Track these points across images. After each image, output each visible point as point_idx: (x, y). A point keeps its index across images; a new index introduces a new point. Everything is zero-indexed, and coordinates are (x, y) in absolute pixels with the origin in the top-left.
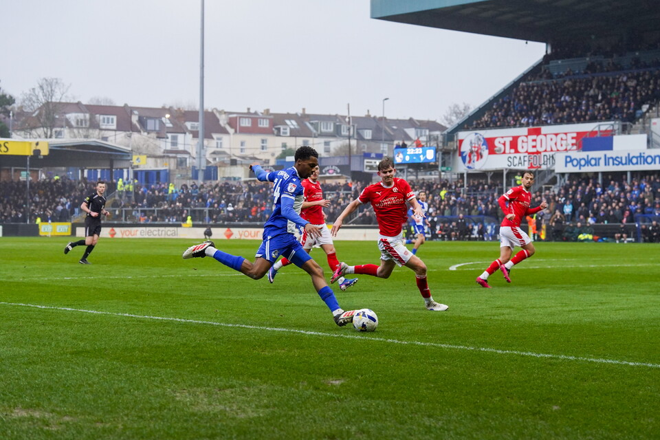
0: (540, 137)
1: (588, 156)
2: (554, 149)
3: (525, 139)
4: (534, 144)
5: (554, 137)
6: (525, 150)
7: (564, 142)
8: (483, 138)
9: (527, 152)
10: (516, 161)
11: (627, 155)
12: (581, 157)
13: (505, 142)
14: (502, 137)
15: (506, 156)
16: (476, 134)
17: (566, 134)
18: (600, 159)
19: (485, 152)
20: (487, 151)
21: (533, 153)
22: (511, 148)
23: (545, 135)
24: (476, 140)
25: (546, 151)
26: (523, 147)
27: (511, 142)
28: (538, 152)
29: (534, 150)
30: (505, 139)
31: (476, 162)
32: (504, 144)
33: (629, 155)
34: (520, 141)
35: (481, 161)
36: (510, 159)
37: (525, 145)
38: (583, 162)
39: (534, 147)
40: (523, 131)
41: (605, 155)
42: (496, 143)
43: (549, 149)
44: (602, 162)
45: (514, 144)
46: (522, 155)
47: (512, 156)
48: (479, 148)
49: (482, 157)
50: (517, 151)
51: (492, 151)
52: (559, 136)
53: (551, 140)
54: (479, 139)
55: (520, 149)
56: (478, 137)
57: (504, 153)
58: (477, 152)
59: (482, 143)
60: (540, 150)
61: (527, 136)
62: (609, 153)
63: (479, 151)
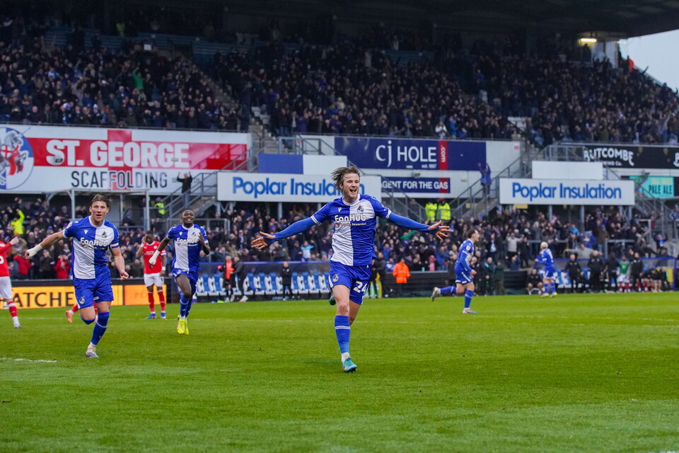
0: (129, 145)
1: (268, 180)
2: (154, 163)
3: (103, 146)
4: (119, 154)
5: (153, 147)
6: (103, 162)
7: (169, 157)
8: (23, 138)
9: (106, 166)
10: (88, 179)
11: (322, 182)
12: (258, 181)
13: (66, 147)
14: (61, 140)
15: (69, 170)
16: (8, 130)
17: (173, 144)
18: (284, 184)
19: (28, 162)
21: (117, 168)
22: (77, 157)
23: (139, 143)
24: (9, 139)
25: (140, 166)
26: (99, 158)
27: (77, 148)
28: (126, 168)
29: (120, 164)
30: (65, 143)
31: (9, 177)
32: (65, 151)
33: (324, 181)
34: (93, 147)
35: (19, 176)
36: (75, 175)
37: (102, 154)
38: (260, 188)
39: (118, 159)
40: (99, 133)
41: (293, 180)
42: (50, 147)
43: (145, 164)
44: (287, 189)
45: (83, 151)
46: (98, 171)
47: (80, 170)
48: (15, 154)
49: (21, 168)
50: (88, 163)
51: (41, 160)
52: (162, 147)
53: (149, 150)
54: (16, 139)
55: (94, 160)
56: (13, 135)
57: (65, 164)
58: (11, 159)
59: (20, 146)
60: (129, 164)
61: (106, 142)
62: (298, 178)
63: (16, 159)
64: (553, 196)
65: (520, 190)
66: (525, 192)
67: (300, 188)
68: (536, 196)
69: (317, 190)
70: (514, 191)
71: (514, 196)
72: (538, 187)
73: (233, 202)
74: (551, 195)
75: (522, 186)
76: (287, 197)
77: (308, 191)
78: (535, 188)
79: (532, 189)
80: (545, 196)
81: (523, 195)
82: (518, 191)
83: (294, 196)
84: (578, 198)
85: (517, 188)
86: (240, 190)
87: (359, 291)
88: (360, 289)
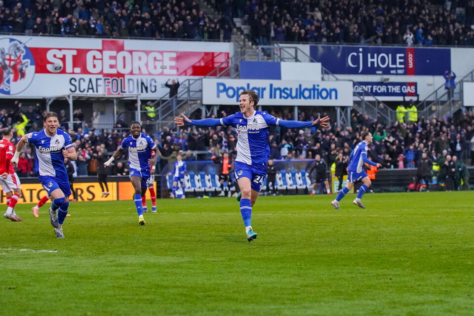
0: (121, 54)
1: (248, 85)
2: (144, 70)
3: (98, 55)
4: (113, 62)
5: (143, 55)
6: (98, 70)
7: (158, 64)
8: (25, 47)
9: (101, 73)
10: (84, 85)
11: (298, 87)
12: (239, 86)
13: (64, 56)
14: (60, 49)
15: (67, 77)
16: (12, 40)
17: (162, 53)
18: (264, 89)
19: (30, 70)
20: (33, 68)
21: (111, 75)
22: (75, 65)
23: (131, 52)
24: (12, 49)
25: (131, 73)
26: (94, 66)
27: (74, 57)
28: (120, 75)
29: (114, 71)
30: (64, 52)
31: (12, 83)
32: (63, 59)
33: (300, 86)
34: (89, 56)
35: (21, 83)
36: (73, 81)
37: (97, 62)
39: (112, 67)
40: (93, 43)
41: (271, 85)
42: (50, 56)
43: (136, 71)
44: (267, 93)
45: (79, 59)
46: (94, 78)
47: (77, 77)
48: (18, 62)
49: (23, 75)
50: (85, 71)
51: (41, 67)
52: (152, 55)
53: (140, 58)
54: (18, 49)
55: (90, 67)
56: (16, 45)
57: (63, 71)
58: (14, 67)
59: (23, 55)
60: (122, 71)
61: (101, 51)
62: (276, 84)
63: (19, 67)
67: (278, 92)
69: (294, 94)
73: (216, 105)
76: (266, 101)
77: (286, 96)
83: (273, 99)
86: (223, 95)
87: (257, 182)
88: (258, 181)
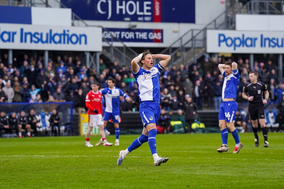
11: (48, 32)
18: (14, 33)
33: (51, 31)
41: (22, 30)
44: (17, 37)
62: (27, 28)
64: (255, 46)
65: (225, 40)
66: (229, 42)
67: (29, 37)
68: (239, 46)
69: (44, 39)
70: (220, 41)
71: (219, 45)
72: (241, 37)
74: (253, 45)
75: (227, 36)
76: (17, 45)
77: (36, 40)
78: (239, 38)
79: (235, 39)
80: (247, 46)
81: (227, 45)
82: (223, 41)
83: (24, 44)
84: (276, 47)
85: (222, 38)
